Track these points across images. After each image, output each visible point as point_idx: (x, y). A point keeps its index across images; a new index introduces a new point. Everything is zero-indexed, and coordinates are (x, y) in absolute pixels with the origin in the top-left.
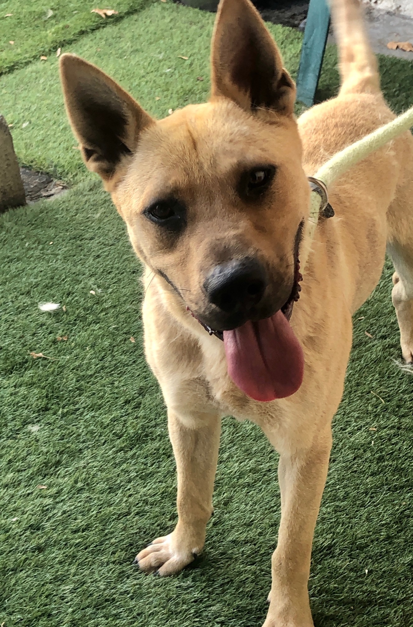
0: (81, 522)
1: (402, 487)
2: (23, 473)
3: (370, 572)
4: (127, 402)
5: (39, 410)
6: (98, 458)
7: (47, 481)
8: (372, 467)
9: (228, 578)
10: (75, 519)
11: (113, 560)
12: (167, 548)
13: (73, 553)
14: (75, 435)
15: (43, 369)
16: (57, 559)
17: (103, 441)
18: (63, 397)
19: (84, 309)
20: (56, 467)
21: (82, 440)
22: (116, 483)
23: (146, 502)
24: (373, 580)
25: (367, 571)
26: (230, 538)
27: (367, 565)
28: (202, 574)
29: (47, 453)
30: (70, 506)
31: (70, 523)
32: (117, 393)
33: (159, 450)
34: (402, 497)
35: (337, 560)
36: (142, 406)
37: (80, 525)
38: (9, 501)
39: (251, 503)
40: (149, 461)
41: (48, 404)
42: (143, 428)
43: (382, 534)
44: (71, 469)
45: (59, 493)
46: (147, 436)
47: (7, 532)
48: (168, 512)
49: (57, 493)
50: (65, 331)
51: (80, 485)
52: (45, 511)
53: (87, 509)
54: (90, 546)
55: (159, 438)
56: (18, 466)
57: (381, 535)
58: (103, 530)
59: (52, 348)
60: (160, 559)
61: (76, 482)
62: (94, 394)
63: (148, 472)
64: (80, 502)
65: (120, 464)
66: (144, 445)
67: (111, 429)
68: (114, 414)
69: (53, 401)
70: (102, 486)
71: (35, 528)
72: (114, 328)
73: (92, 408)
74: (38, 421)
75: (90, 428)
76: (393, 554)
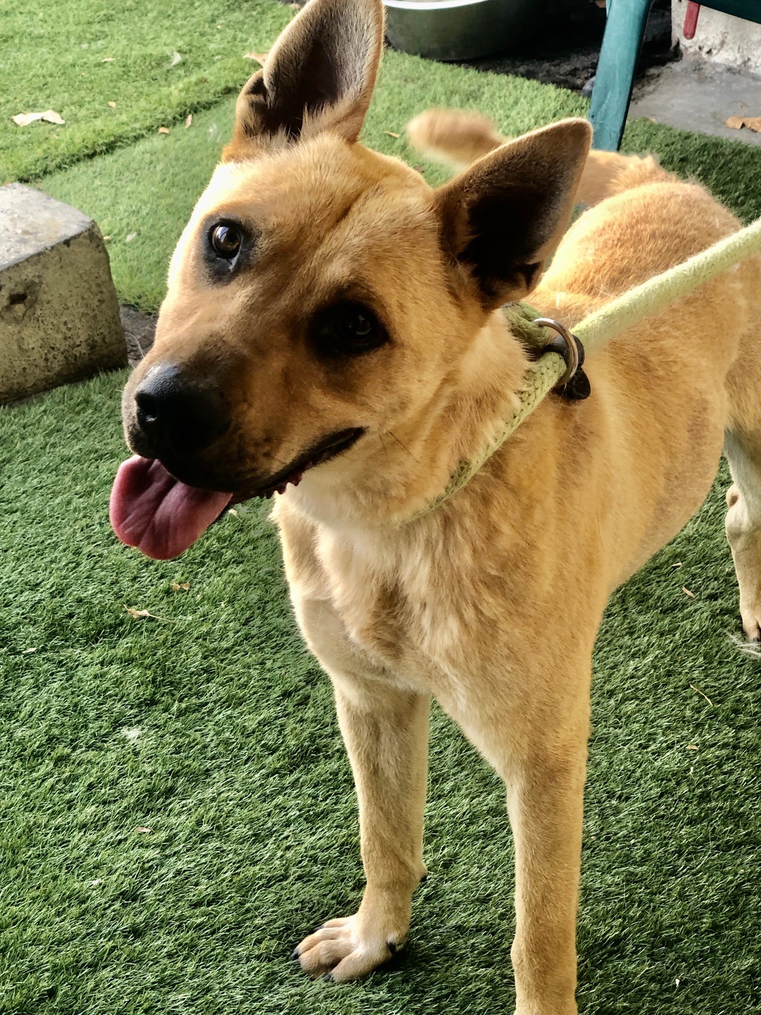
0: (205, 888)
1: (739, 845)
2: (113, 807)
3: (684, 983)
4: (286, 695)
5: (141, 702)
6: (237, 786)
7: (150, 821)
8: (690, 809)
9: (447, 987)
10: (197, 884)
11: (257, 952)
12: (347, 935)
13: (192, 940)
14: (199, 747)
15: (148, 637)
16: (166, 950)
17: (245, 758)
18: (180, 683)
19: (219, 539)
20: (167, 798)
21: (210, 755)
22: (265, 827)
23: (314, 860)
24: (687, 997)
25: (678, 982)
26: (453, 922)
27: (678, 971)
28: (405, 981)
29: (151, 774)
30: (188, 862)
31: (188, 891)
32: (270, 680)
33: (337, 774)
34: (738, 862)
35: (630, 962)
36: (311, 702)
37: (205, 893)
38: (88, 851)
39: (488, 865)
40: (321, 791)
41: (155, 693)
42: (312, 738)
43: (705, 920)
44: (191, 802)
45: (170, 840)
46: (317, 750)
47: (84, 902)
48: (350, 877)
49: (166, 841)
50: (186, 575)
51: (205, 828)
52: (146, 870)
53: (215, 868)
54: (219, 929)
55: (337, 755)
56: (104, 795)
57: (702, 923)
58: (242, 904)
59: (163, 602)
61: (199, 823)
62: (232, 679)
63: (318, 810)
64: (205, 856)
65: (272, 796)
66: (312, 766)
67: (259, 738)
68: (265, 714)
69: (163, 690)
70: (243, 830)
71: (130, 897)
72: (267, 573)
73: (230, 702)
74: (139, 722)
75: (222, 737)
76: (722, 954)
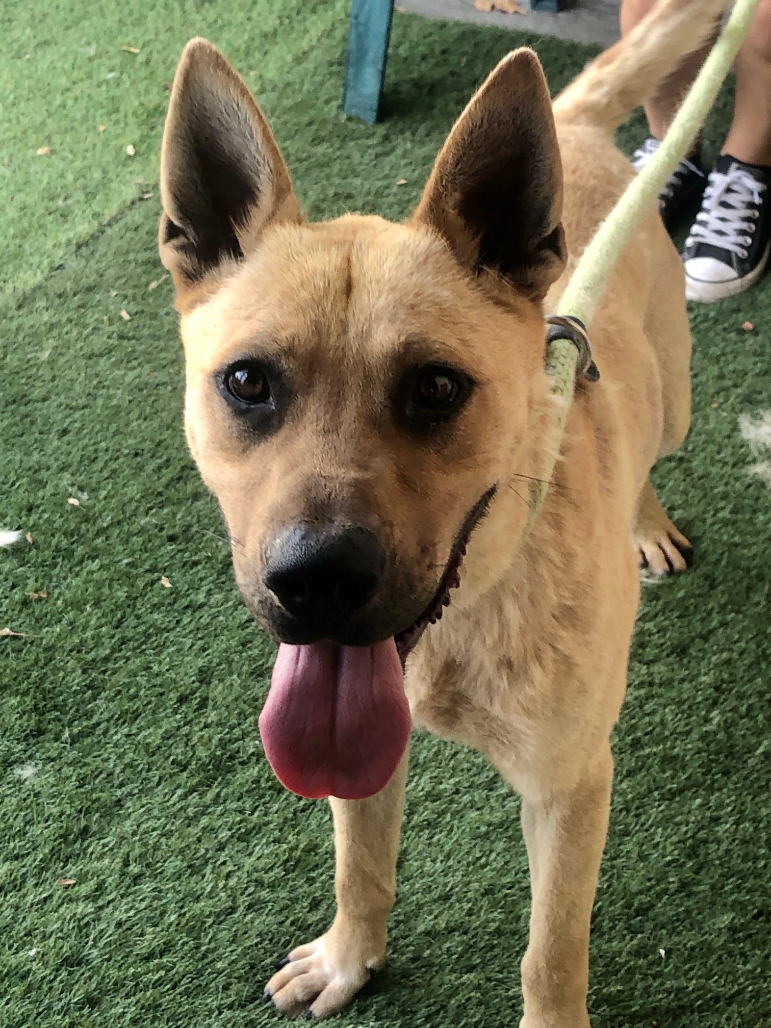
0: (151, 939)
1: (681, 791)
2: (28, 860)
3: (669, 952)
4: (182, 700)
5: (27, 735)
6: (156, 812)
7: (72, 869)
8: (625, 762)
9: (435, 1002)
10: (142, 935)
11: (228, 1001)
12: (319, 964)
13: (154, 1000)
14: (103, 775)
15: (17, 658)
16: (129, 1016)
17: (156, 779)
18: (66, 705)
19: (65, 534)
20: (83, 841)
21: (117, 782)
22: (199, 855)
23: (260, 883)
24: (677, 968)
25: (662, 952)
26: (421, 928)
27: (660, 940)
28: (389, 1004)
29: (60, 816)
30: (127, 911)
31: (135, 944)
32: (161, 686)
33: (259, 781)
34: (685, 809)
35: (610, 940)
36: (211, 703)
37: (155, 943)
38: (14, 920)
39: (441, 858)
40: (248, 804)
41: (40, 721)
42: (223, 744)
43: (671, 880)
44: (111, 840)
45: (100, 888)
46: (231, 758)
47: (23, 977)
48: (303, 897)
49: (96, 890)
50: (40, 581)
51: (134, 869)
52: (83, 928)
53: (158, 912)
54: (180, 981)
55: (254, 759)
56: (14, 848)
57: (670, 883)
58: (197, 947)
59: (23, 615)
60: (312, 986)
61: (126, 864)
62: (119, 692)
63: (250, 826)
64: (142, 900)
65: (196, 817)
66: (229, 776)
67: (166, 755)
68: (166, 725)
69: (49, 716)
70: (174, 864)
71: (73, 961)
72: (127, 564)
73: (125, 717)
74: (31, 757)
75: (126, 760)
76: (699, 914)
